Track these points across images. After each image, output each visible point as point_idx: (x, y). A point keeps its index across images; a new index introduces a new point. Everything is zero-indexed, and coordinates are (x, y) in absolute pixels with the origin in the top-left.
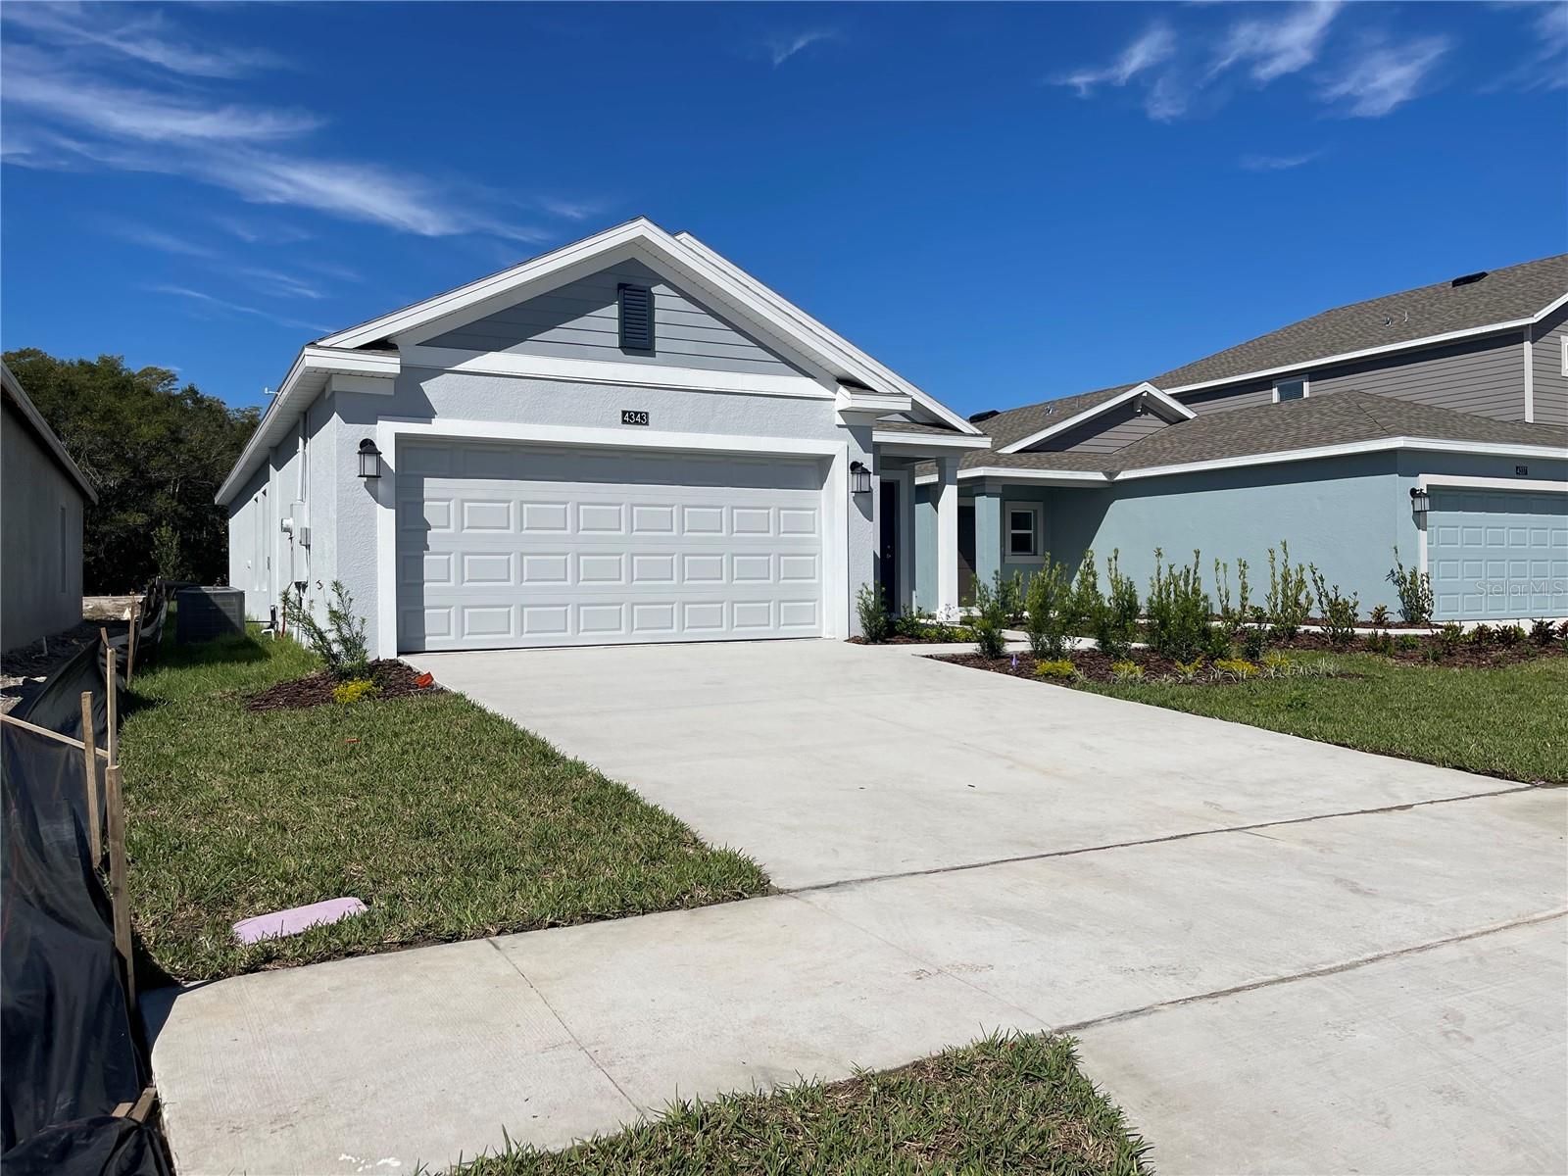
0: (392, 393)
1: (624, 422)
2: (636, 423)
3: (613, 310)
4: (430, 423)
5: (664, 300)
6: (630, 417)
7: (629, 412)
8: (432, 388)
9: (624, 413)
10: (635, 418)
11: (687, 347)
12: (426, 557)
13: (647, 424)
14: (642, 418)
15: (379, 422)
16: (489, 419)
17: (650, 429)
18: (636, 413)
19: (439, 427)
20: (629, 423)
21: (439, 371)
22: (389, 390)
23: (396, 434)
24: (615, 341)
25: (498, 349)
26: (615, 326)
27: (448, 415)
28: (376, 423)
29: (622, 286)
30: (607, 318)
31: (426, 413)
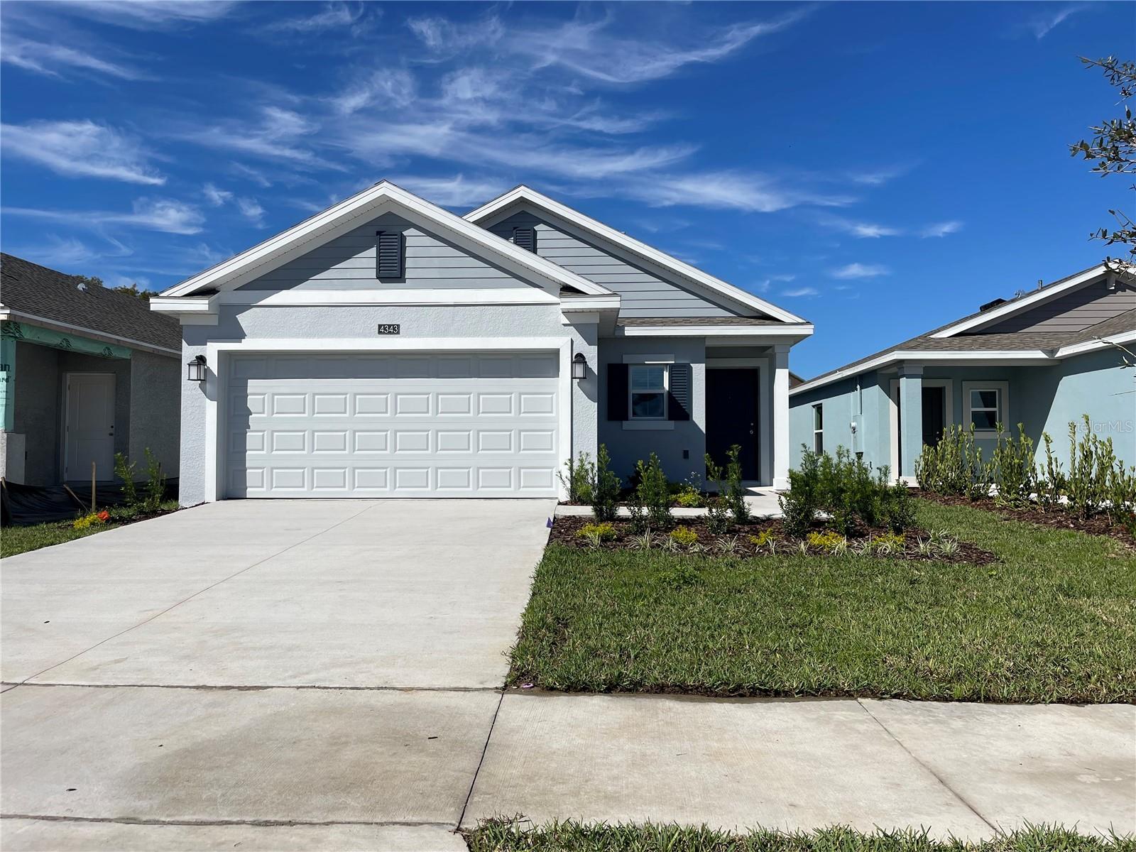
0: (217, 324)
1: (380, 332)
2: (390, 333)
3: (372, 252)
4: (239, 342)
5: (413, 238)
6: (385, 329)
7: (384, 325)
8: (244, 319)
9: (380, 326)
10: (389, 329)
11: (434, 273)
12: (248, 434)
13: (398, 333)
14: (394, 329)
15: (208, 343)
16: (282, 337)
17: (400, 337)
18: (390, 326)
19: (246, 345)
20: (384, 333)
21: (248, 307)
22: (214, 321)
23: (219, 351)
24: (373, 273)
25: (288, 288)
26: (373, 263)
27: (255, 335)
28: (206, 345)
29: (379, 233)
30: (367, 259)
31: (239, 335)
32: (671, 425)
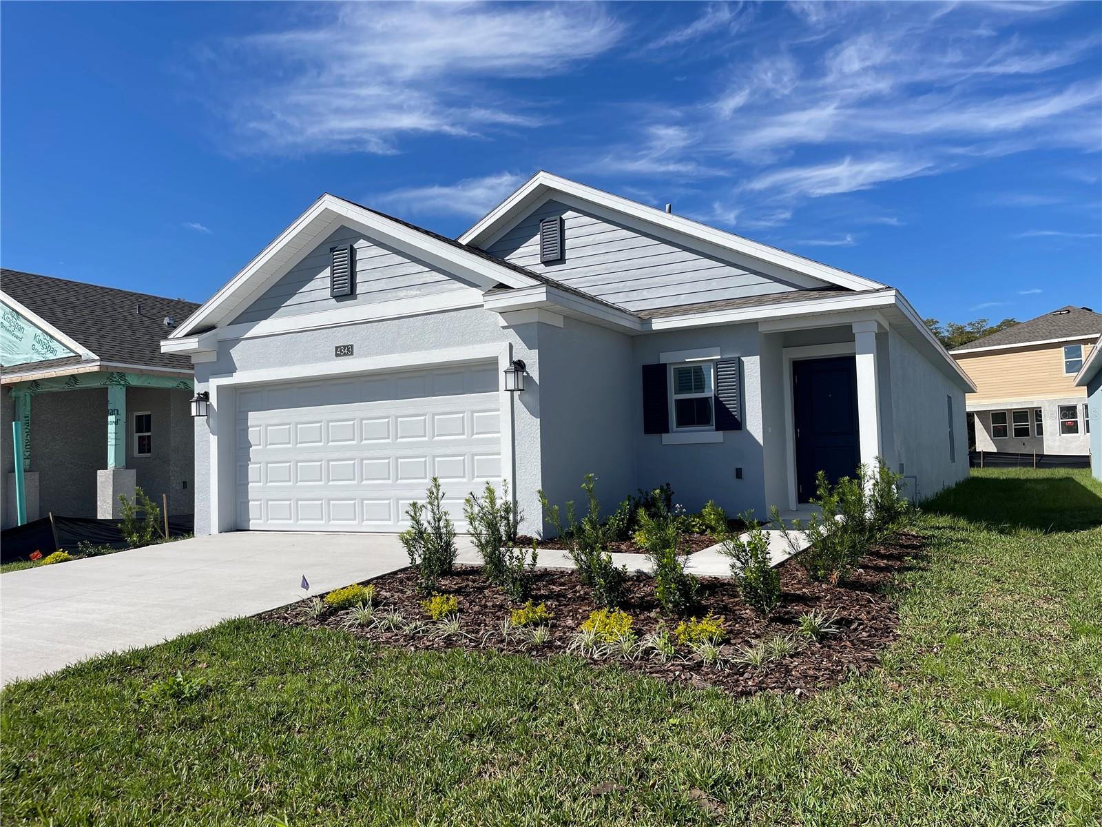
1: (337, 355)
2: (345, 355)
3: (328, 271)
4: (232, 376)
6: (341, 351)
7: (340, 347)
8: (236, 353)
9: (337, 348)
10: (344, 351)
12: (250, 466)
13: (352, 354)
14: (348, 350)
15: (210, 379)
17: (354, 358)
18: (345, 347)
19: (238, 378)
20: (340, 356)
21: (236, 341)
22: (212, 357)
23: (218, 386)
24: (327, 293)
26: (328, 283)
29: (333, 250)
32: (719, 436)
